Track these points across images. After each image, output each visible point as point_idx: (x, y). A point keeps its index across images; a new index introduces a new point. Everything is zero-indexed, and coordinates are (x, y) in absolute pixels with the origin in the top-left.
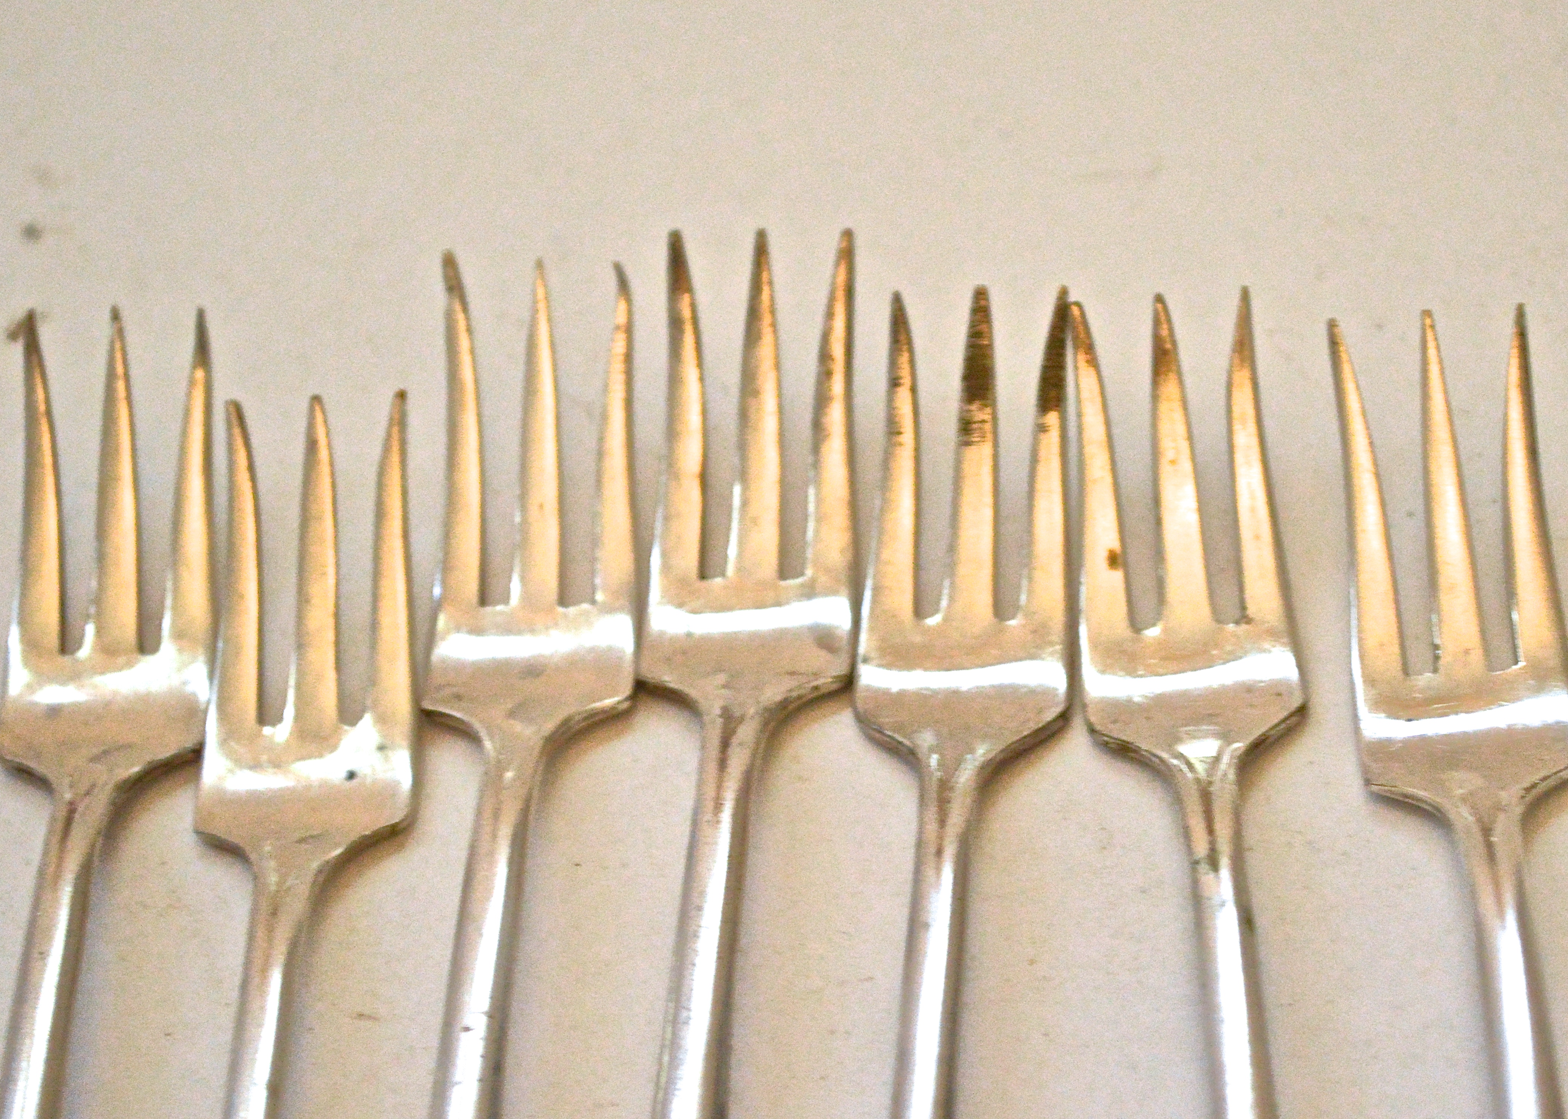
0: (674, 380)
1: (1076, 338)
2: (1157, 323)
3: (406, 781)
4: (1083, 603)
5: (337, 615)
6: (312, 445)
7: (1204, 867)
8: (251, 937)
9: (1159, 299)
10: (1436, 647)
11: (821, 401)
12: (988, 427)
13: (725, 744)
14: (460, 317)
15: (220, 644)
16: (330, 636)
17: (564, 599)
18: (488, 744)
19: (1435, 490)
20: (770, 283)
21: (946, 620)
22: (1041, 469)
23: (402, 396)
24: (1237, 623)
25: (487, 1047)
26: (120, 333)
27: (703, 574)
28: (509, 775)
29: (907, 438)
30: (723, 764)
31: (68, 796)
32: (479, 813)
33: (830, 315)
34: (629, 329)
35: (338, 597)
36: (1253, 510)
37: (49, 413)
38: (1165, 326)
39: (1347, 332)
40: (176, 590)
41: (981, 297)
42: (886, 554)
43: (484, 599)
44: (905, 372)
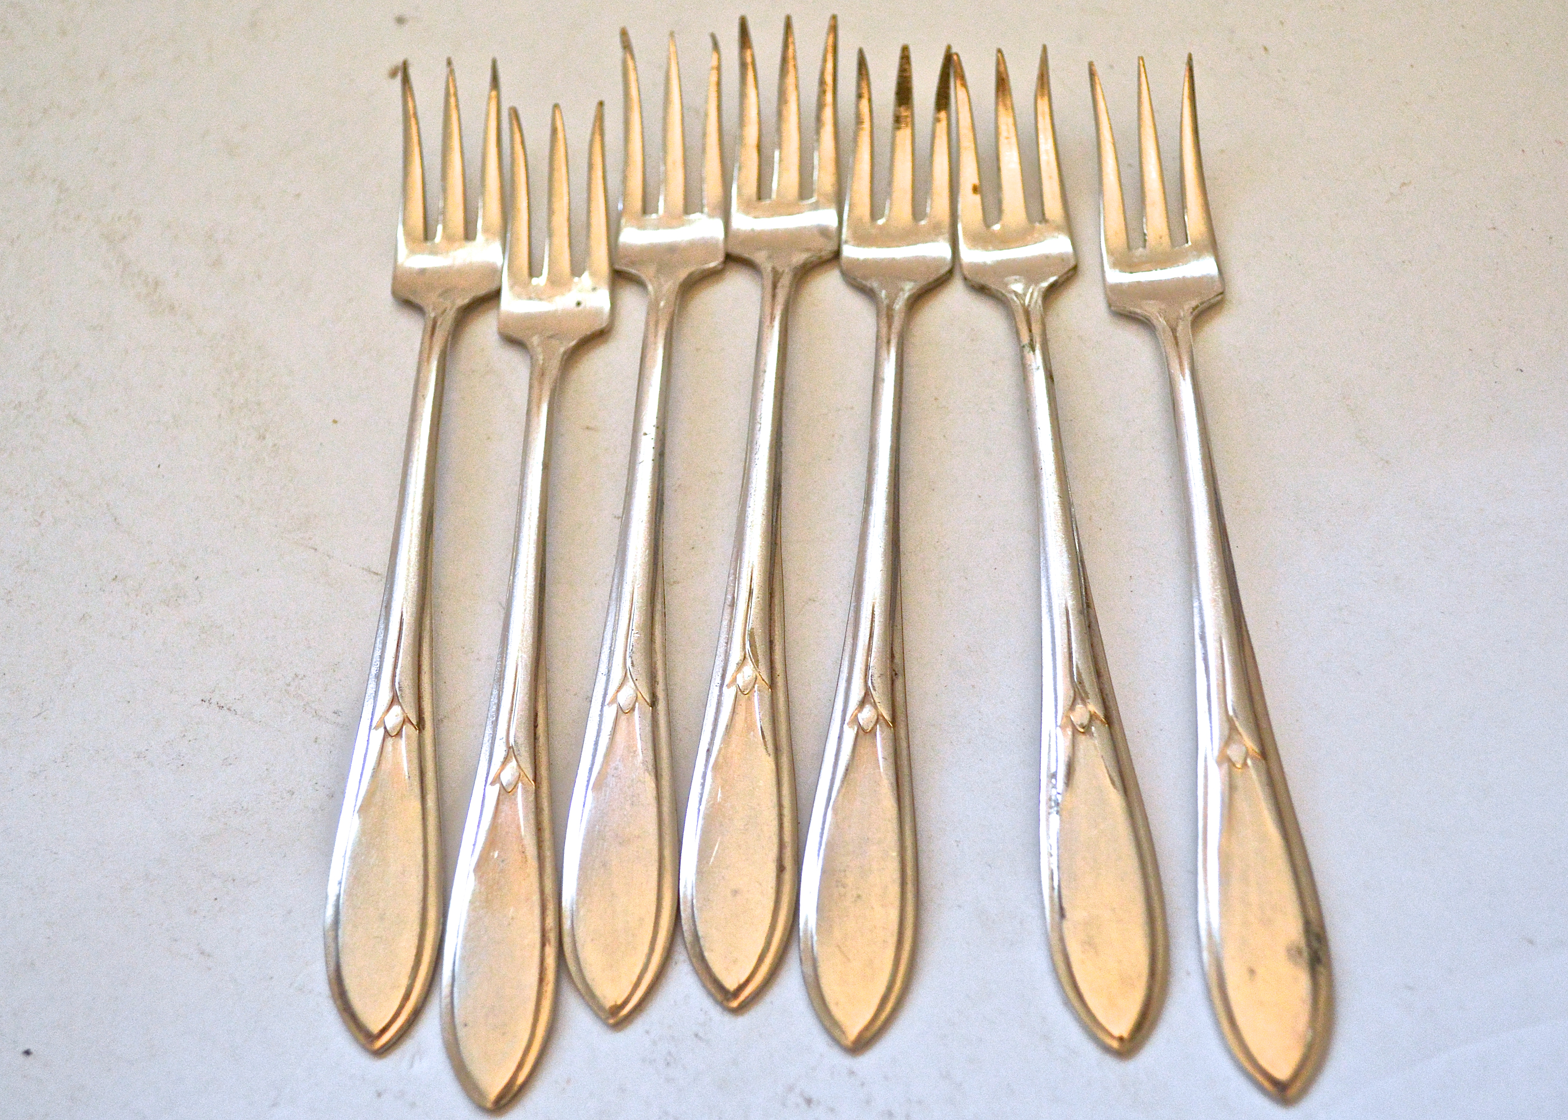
0: (743, 95)
1: (955, 72)
2: (998, 64)
3: (607, 306)
4: (960, 212)
5: (569, 220)
6: (554, 131)
7: (1027, 349)
8: (531, 387)
9: (999, 51)
10: (1145, 235)
11: (821, 106)
12: (909, 120)
13: (775, 286)
14: (630, 63)
15: (509, 235)
16: (565, 230)
17: (687, 210)
18: (650, 287)
19: (1144, 151)
20: (794, 43)
21: (887, 220)
22: (937, 141)
23: (601, 104)
24: (1040, 222)
25: (656, 443)
26: (452, 72)
27: (759, 198)
28: (662, 304)
29: (866, 125)
30: (774, 296)
31: (433, 315)
32: (647, 324)
33: (825, 61)
34: (719, 68)
35: (570, 210)
36: (1048, 163)
37: (415, 114)
38: (1002, 66)
39: (1099, 69)
40: (484, 206)
41: (905, 50)
42: (855, 187)
43: (645, 211)
44: (865, 91)
